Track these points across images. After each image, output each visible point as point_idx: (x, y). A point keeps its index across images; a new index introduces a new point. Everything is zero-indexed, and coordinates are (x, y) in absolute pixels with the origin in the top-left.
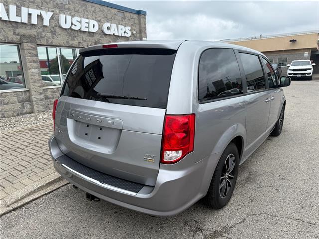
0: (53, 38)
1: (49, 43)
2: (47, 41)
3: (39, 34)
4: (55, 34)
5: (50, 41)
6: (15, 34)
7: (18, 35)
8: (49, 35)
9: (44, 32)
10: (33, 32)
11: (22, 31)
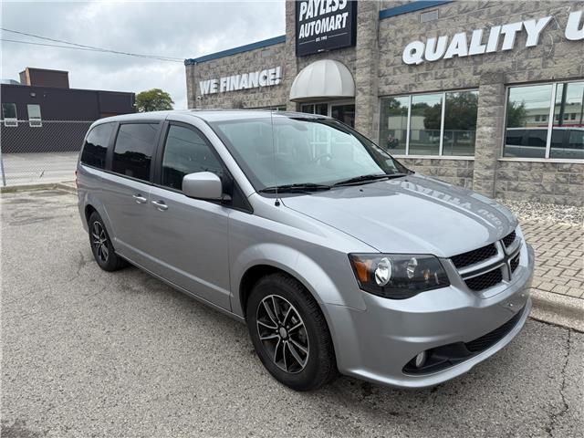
0: (544, 65)
1: (533, 78)
2: (531, 73)
3: (516, 65)
4: (551, 57)
5: (536, 73)
6: (475, 74)
7: (479, 74)
8: (537, 62)
9: (527, 57)
10: (507, 64)
11: (486, 66)
